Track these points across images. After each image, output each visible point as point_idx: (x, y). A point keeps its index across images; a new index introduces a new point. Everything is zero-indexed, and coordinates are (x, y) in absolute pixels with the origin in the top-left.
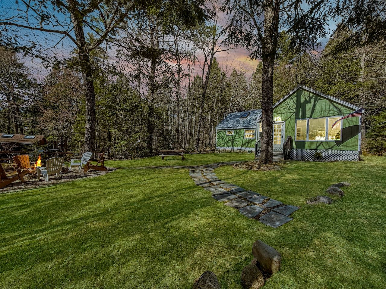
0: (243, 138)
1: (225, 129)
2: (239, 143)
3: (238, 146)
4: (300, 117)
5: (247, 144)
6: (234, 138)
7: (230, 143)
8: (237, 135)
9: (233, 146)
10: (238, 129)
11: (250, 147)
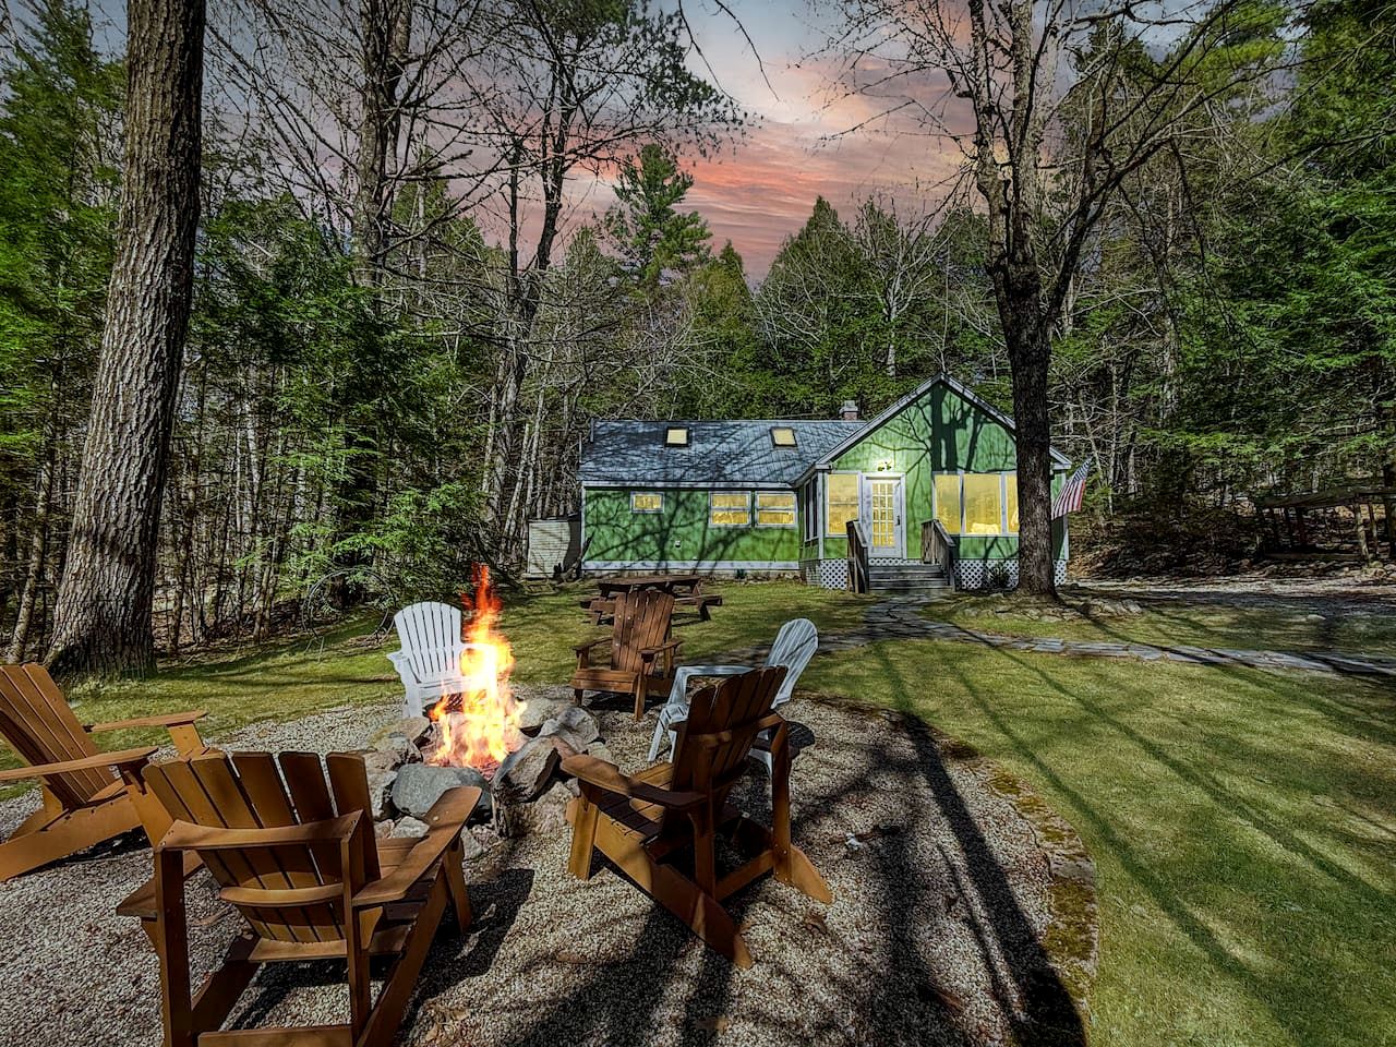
0: (706, 524)
1: (628, 484)
2: (690, 545)
3: (686, 557)
4: (944, 465)
5: (721, 548)
6: (666, 524)
7: (650, 544)
8: (680, 513)
9: (663, 557)
10: (685, 489)
11: (731, 559)
